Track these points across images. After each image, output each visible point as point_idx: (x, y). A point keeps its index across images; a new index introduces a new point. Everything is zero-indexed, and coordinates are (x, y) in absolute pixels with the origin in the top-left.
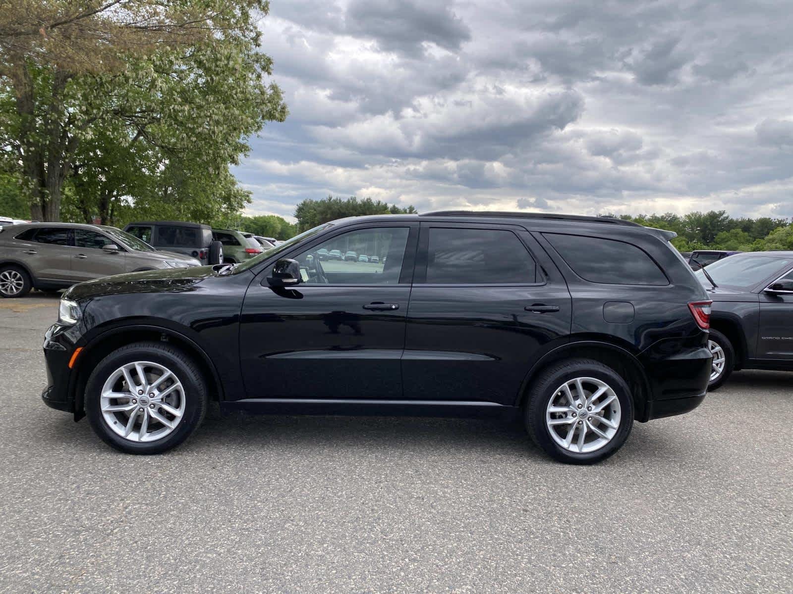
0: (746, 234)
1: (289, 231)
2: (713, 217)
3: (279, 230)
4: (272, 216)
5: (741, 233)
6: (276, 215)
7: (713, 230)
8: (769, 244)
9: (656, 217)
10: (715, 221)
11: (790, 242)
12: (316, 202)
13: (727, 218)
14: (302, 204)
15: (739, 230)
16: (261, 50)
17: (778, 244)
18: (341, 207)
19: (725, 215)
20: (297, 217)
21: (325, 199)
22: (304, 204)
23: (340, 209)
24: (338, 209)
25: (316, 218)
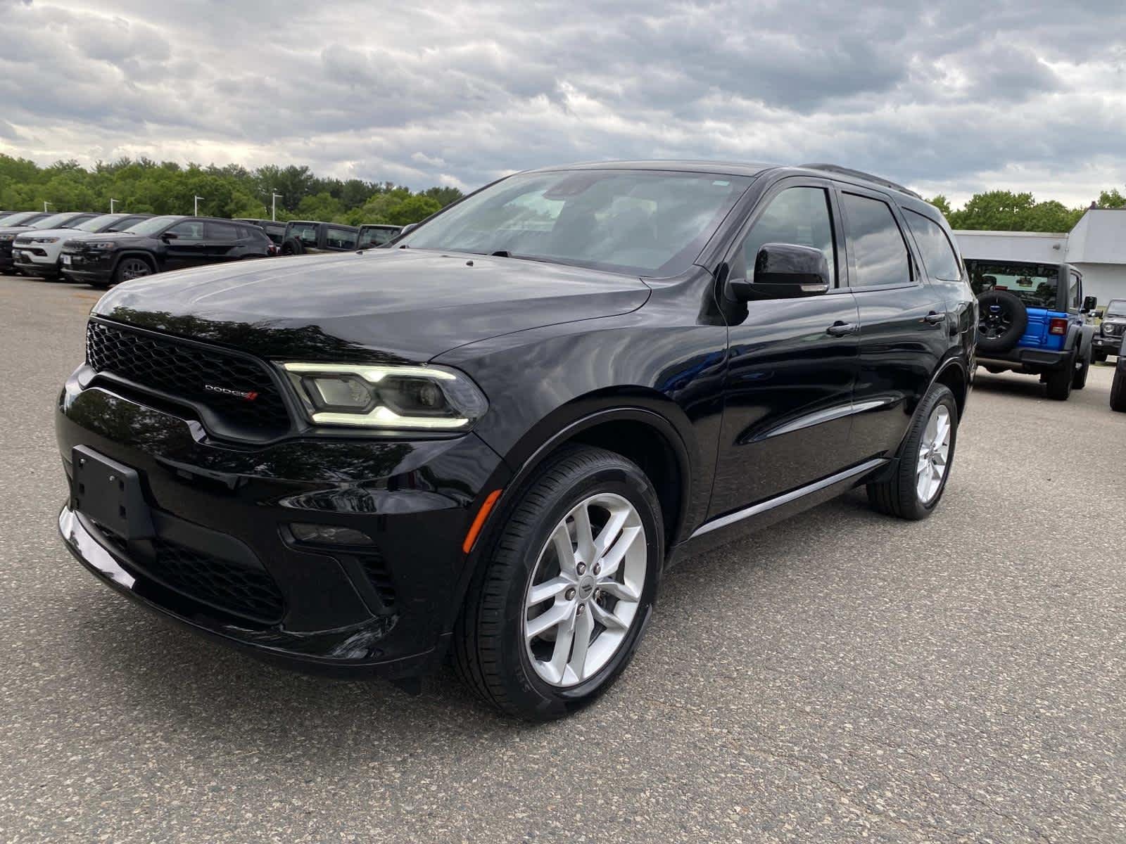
0: (336, 200)
2: (294, 173)
5: (330, 198)
7: (295, 193)
8: (368, 215)
9: (215, 169)
10: (297, 180)
11: (391, 214)
13: (311, 176)
15: (328, 194)
17: (378, 216)
19: (309, 173)
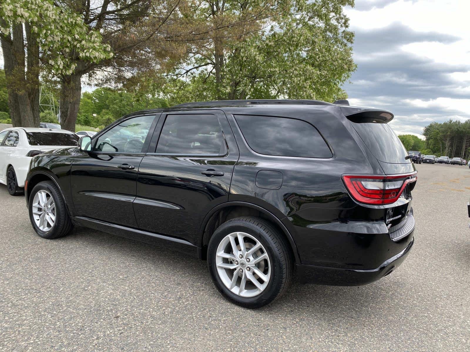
1: (420, 144)
3: (412, 144)
4: (409, 135)
6: (412, 134)
12: (440, 124)
14: (429, 126)
16: (349, 30)
18: (460, 127)
20: (424, 135)
21: (446, 122)
22: (431, 126)
23: (459, 128)
24: (457, 129)
25: (439, 135)
